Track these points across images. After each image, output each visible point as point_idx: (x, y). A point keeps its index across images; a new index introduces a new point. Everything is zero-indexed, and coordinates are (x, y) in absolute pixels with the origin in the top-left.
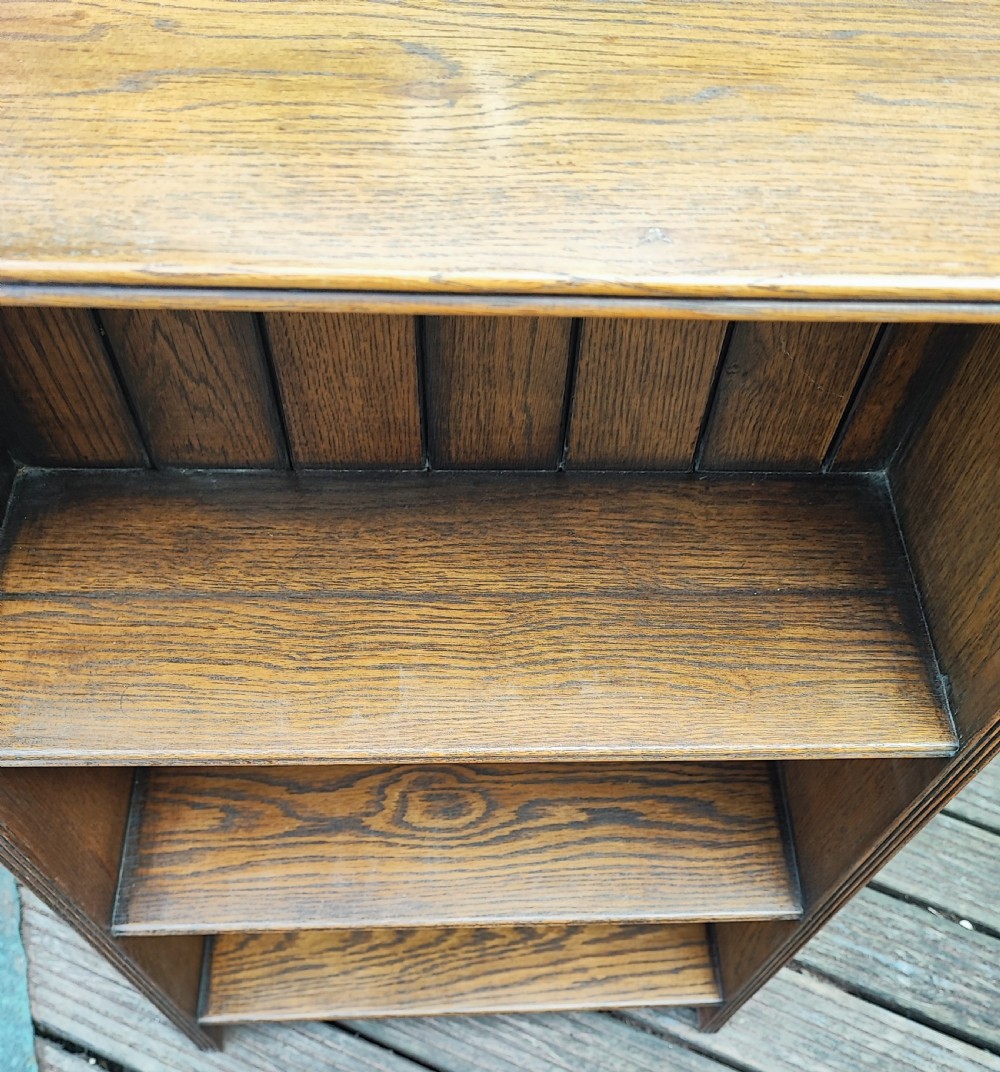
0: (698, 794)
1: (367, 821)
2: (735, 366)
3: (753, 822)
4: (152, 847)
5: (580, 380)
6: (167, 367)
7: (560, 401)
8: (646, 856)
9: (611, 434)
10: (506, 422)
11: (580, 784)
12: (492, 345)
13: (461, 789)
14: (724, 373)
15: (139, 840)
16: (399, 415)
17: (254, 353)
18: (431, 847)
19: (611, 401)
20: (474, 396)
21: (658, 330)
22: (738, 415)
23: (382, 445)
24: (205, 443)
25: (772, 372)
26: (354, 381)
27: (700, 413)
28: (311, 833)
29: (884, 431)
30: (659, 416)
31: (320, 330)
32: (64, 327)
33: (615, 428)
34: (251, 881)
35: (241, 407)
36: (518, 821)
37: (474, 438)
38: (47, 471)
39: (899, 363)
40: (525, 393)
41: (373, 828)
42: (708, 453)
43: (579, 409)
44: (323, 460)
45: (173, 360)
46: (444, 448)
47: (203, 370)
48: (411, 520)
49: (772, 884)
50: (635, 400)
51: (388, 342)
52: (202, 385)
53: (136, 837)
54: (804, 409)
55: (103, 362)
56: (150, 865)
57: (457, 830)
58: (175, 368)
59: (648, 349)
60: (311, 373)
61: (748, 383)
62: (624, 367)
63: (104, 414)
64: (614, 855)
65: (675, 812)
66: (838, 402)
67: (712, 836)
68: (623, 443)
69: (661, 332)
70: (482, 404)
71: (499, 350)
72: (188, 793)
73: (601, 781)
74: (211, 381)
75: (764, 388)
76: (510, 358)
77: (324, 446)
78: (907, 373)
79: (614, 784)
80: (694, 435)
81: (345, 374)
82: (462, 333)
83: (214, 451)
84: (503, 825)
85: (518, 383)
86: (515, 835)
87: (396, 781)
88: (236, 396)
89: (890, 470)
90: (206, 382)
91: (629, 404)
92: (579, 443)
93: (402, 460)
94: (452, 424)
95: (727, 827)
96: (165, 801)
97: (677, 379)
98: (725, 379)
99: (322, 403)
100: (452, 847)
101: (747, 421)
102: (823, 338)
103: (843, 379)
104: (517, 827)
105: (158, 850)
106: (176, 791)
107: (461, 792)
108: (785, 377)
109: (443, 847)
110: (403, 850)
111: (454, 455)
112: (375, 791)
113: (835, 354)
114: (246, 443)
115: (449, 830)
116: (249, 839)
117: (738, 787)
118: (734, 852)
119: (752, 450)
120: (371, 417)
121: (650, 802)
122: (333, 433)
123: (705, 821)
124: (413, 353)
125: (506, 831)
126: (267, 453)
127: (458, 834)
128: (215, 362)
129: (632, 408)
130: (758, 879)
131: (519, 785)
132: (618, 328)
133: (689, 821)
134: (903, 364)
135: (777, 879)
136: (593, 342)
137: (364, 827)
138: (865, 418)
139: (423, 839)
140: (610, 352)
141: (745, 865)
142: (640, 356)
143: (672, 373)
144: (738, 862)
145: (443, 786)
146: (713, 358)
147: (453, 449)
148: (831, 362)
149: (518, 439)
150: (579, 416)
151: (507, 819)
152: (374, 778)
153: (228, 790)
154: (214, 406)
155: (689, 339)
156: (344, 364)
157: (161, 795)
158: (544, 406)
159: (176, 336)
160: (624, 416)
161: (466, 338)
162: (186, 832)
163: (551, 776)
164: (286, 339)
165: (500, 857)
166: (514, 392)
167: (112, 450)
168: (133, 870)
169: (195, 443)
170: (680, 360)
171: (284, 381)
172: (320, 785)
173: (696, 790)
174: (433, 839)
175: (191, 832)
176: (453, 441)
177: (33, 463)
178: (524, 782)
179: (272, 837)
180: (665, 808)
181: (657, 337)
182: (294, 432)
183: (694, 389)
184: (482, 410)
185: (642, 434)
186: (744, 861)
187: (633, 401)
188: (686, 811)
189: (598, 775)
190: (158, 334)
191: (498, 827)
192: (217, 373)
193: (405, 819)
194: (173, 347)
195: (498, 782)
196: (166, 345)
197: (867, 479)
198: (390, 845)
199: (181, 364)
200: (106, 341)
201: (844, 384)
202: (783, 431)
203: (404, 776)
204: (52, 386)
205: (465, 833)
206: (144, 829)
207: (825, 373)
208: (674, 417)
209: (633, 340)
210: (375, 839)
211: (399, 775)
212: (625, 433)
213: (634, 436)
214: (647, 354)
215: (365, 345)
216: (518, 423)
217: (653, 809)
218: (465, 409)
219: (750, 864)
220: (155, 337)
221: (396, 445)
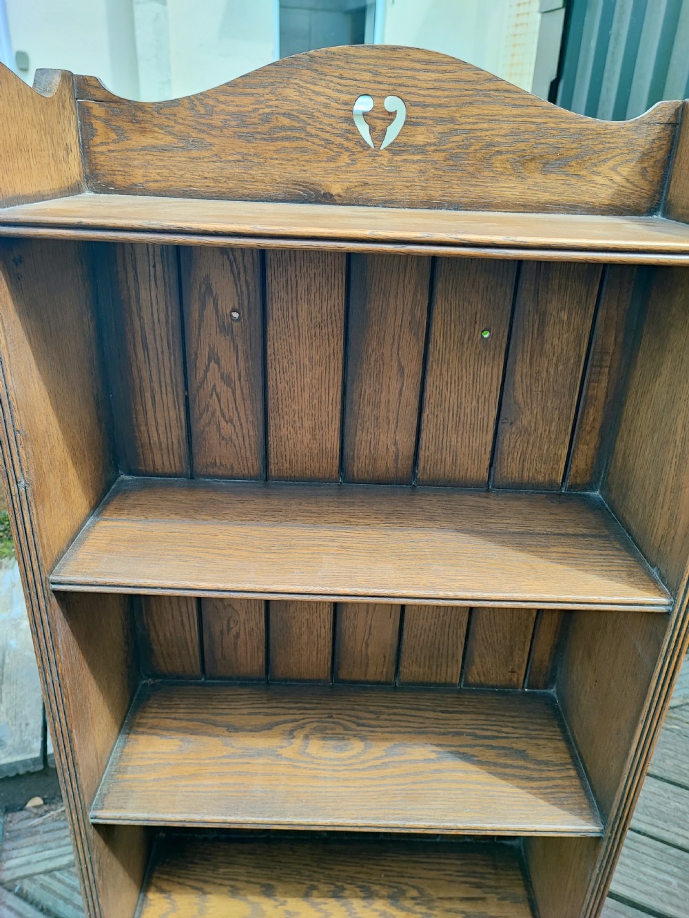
0: (514, 745)
1: (280, 751)
2: (506, 419)
3: (556, 765)
4: (128, 762)
5: (424, 426)
6: (213, 413)
7: (414, 439)
8: (480, 784)
9: (442, 462)
10: (385, 452)
11: (429, 735)
12: (379, 403)
13: (347, 734)
14: (500, 423)
15: (120, 756)
16: (329, 446)
17: (259, 406)
18: (325, 770)
19: (441, 439)
20: (369, 434)
21: (464, 395)
22: (510, 450)
23: (317, 465)
24: (223, 462)
25: (525, 422)
26: (308, 423)
27: (489, 448)
28: (240, 757)
29: (592, 463)
30: (467, 449)
31: (294, 391)
32: (169, 388)
33: (444, 458)
34: (194, 786)
35: (246, 438)
36: (387, 756)
37: (367, 462)
38: (135, 478)
39: (591, 419)
40: (395, 433)
41: (284, 756)
42: (496, 476)
43: (424, 444)
44: (285, 474)
45: (218, 409)
46: (350, 469)
47: (231, 415)
48: (331, 500)
49: (577, 807)
50: (454, 440)
51: (327, 400)
52: (229, 424)
53: (119, 754)
54: (546, 447)
55: (182, 409)
56: (125, 772)
57: (343, 760)
58: (218, 413)
59: (459, 405)
60: (286, 417)
61: (514, 429)
62: (447, 418)
63: (175, 441)
64: (457, 782)
65: (498, 755)
66: (563, 443)
67: (528, 773)
68: (448, 468)
69: (465, 397)
70: (372, 440)
71: (382, 406)
72: (160, 729)
73: (444, 734)
74: (234, 421)
75: (523, 433)
76: (388, 411)
77: (287, 465)
78: (598, 425)
79: (454, 736)
80: (487, 463)
81: (303, 419)
82: (364, 395)
83: (226, 467)
84: (377, 758)
85: (392, 427)
86: (385, 765)
87: (301, 728)
88: (245, 431)
89: (601, 490)
90: (232, 423)
91: (450, 442)
92: (424, 468)
93: (327, 476)
94: (356, 452)
95: (537, 767)
96: (143, 733)
97: (475, 425)
98: (501, 426)
99: (289, 437)
100: (339, 771)
101: (516, 454)
102: (549, 402)
103: (564, 428)
104: (386, 760)
105: (133, 763)
106: (151, 728)
107: (346, 737)
108: (533, 425)
109: (333, 770)
110: (304, 771)
111: (355, 474)
112: (287, 733)
113: (557, 412)
114: (245, 461)
115: (338, 760)
116: (197, 759)
117: (542, 742)
118: (544, 784)
119: (520, 474)
120: (314, 447)
121: (480, 748)
122: (292, 456)
123: (521, 763)
124: (339, 407)
125: (378, 762)
126: (255, 468)
127: (344, 763)
128: (239, 409)
129: (452, 445)
130: (565, 803)
131: (387, 734)
132: (443, 394)
133: (509, 762)
134: (594, 420)
135: (579, 804)
136: (430, 402)
137: (278, 755)
138: (580, 453)
139: (319, 764)
140: (439, 408)
141: (554, 793)
142: (455, 412)
143: (473, 422)
144: (549, 790)
145: (334, 732)
146: (494, 413)
147: (355, 469)
148: (556, 416)
149: (391, 464)
150: (423, 449)
151: (379, 755)
152: (287, 725)
153: (187, 728)
154: (233, 437)
155: (480, 401)
156: (303, 412)
157: (140, 730)
158: (405, 442)
159: (222, 395)
160: (448, 449)
161: (366, 398)
162: (154, 753)
163: (409, 730)
164: (276, 397)
165: (374, 779)
166: (390, 432)
167: (173, 466)
168: (113, 775)
169: (218, 461)
170: (476, 414)
171: (271, 423)
172: (250, 728)
173: (512, 743)
174: (326, 764)
175: (157, 753)
176: (356, 464)
177: (129, 473)
178: (391, 732)
179: (213, 758)
180: (492, 752)
181: (463, 399)
182: (272, 455)
183: (485, 432)
184: (372, 443)
185: (458, 462)
186: (553, 790)
187: (452, 439)
188: (506, 755)
189: (442, 730)
190: (214, 393)
191: (372, 760)
192: (238, 417)
193: (306, 751)
194: (219, 401)
195: (372, 732)
196: (216, 401)
197: (588, 496)
198: (295, 767)
199: (221, 410)
200: (187, 398)
201: (565, 431)
202: (536, 461)
203: (307, 725)
204: (153, 423)
205: (348, 762)
206: (126, 750)
207: (554, 424)
208: (476, 450)
209: (451, 402)
210: (285, 763)
211: (304, 724)
212: (449, 461)
213: (454, 463)
214: (459, 409)
215: (315, 401)
216: (391, 453)
217: (482, 753)
218: (363, 443)
219: (557, 792)
220: (212, 394)
221: (325, 466)
